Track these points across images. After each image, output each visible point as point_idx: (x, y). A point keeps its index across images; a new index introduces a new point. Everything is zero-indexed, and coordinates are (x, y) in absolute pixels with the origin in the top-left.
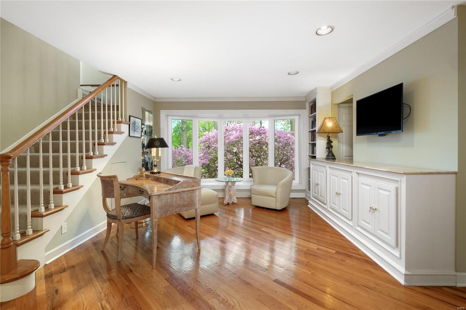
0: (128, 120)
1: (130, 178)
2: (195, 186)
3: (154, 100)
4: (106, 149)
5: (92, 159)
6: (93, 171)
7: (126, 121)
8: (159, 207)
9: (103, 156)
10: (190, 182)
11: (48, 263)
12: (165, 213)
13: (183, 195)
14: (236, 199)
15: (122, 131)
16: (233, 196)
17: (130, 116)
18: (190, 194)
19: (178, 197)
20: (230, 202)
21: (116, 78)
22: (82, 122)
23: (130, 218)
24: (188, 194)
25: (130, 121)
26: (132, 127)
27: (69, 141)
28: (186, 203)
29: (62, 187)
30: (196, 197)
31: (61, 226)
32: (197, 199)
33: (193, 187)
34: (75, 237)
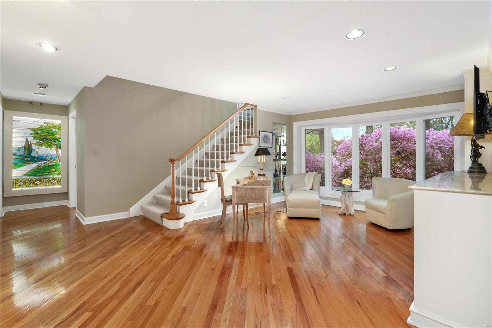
0: (258, 135)
1: (246, 178)
2: (265, 185)
3: (288, 114)
4: (236, 156)
5: (225, 162)
6: (225, 170)
7: (256, 135)
8: (237, 196)
9: (233, 161)
10: (261, 182)
11: (195, 220)
12: (240, 201)
13: (255, 191)
14: (353, 211)
15: (251, 143)
16: (350, 207)
17: (260, 131)
18: (261, 191)
19: (251, 192)
20: (346, 213)
21: (247, 104)
22: (237, 138)
23: (229, 202)
24: (259, 190)
25: (259, 136)
26: (261, 140)
27: (220, 151)
28: (258, 197)
29: (205, 179)
30: (267, 194)
31: (203, 201)
32: (268, 196)
33: (264, 186)
34: (212, 210)
